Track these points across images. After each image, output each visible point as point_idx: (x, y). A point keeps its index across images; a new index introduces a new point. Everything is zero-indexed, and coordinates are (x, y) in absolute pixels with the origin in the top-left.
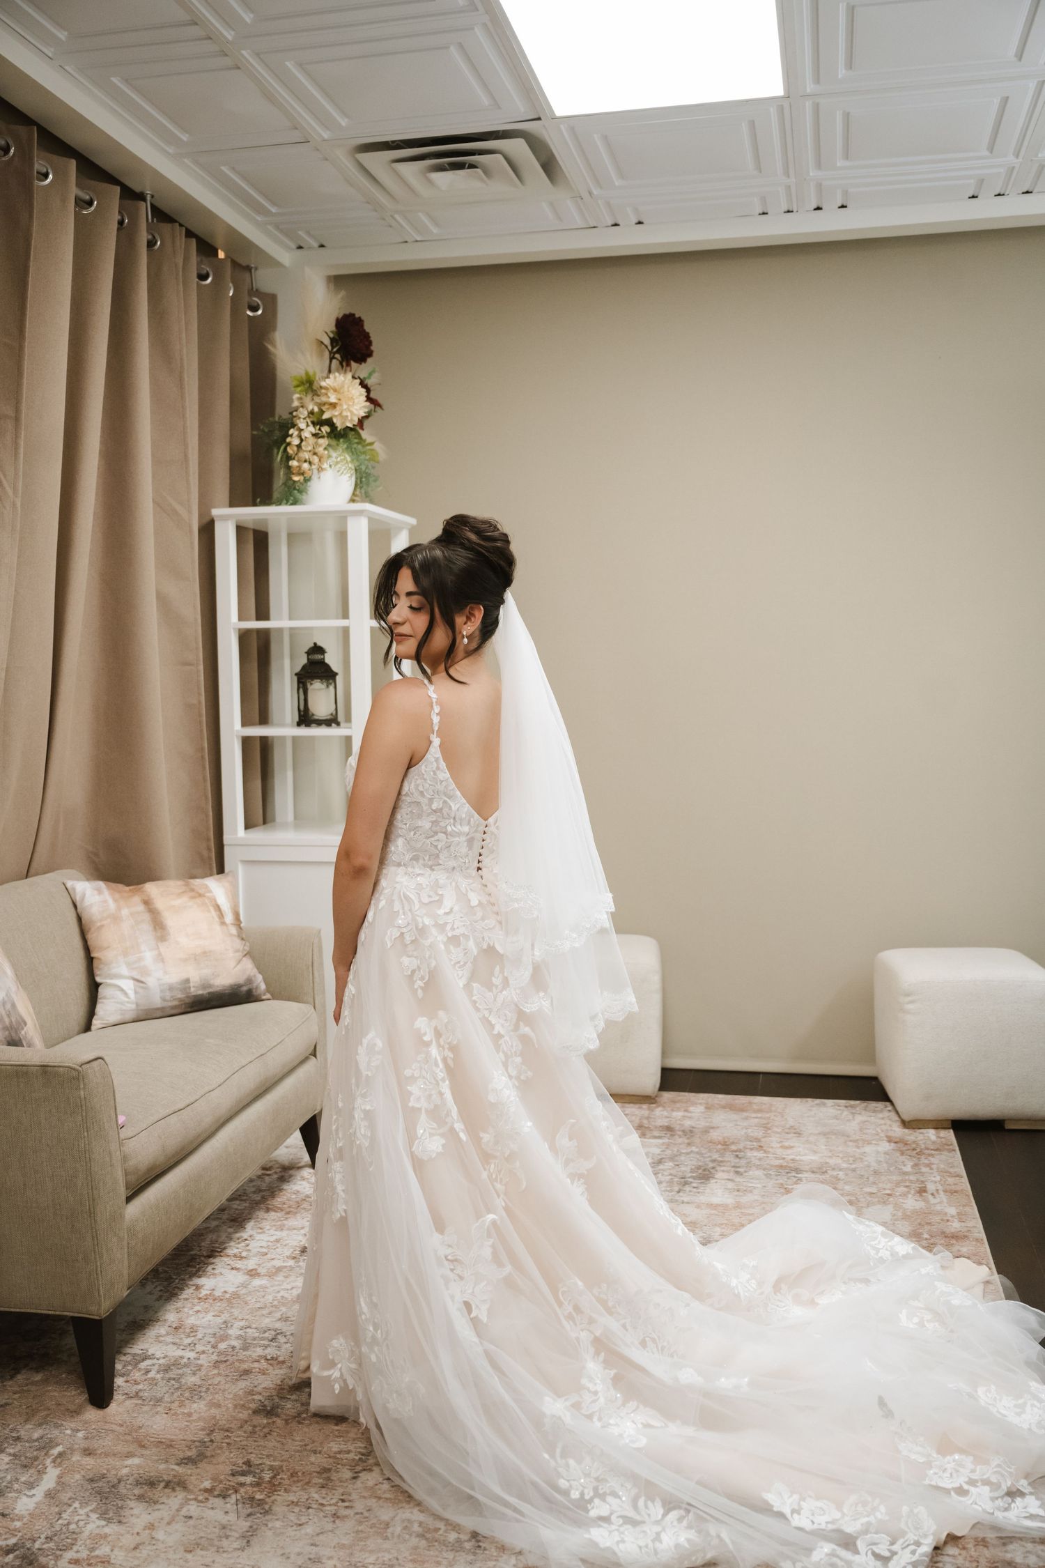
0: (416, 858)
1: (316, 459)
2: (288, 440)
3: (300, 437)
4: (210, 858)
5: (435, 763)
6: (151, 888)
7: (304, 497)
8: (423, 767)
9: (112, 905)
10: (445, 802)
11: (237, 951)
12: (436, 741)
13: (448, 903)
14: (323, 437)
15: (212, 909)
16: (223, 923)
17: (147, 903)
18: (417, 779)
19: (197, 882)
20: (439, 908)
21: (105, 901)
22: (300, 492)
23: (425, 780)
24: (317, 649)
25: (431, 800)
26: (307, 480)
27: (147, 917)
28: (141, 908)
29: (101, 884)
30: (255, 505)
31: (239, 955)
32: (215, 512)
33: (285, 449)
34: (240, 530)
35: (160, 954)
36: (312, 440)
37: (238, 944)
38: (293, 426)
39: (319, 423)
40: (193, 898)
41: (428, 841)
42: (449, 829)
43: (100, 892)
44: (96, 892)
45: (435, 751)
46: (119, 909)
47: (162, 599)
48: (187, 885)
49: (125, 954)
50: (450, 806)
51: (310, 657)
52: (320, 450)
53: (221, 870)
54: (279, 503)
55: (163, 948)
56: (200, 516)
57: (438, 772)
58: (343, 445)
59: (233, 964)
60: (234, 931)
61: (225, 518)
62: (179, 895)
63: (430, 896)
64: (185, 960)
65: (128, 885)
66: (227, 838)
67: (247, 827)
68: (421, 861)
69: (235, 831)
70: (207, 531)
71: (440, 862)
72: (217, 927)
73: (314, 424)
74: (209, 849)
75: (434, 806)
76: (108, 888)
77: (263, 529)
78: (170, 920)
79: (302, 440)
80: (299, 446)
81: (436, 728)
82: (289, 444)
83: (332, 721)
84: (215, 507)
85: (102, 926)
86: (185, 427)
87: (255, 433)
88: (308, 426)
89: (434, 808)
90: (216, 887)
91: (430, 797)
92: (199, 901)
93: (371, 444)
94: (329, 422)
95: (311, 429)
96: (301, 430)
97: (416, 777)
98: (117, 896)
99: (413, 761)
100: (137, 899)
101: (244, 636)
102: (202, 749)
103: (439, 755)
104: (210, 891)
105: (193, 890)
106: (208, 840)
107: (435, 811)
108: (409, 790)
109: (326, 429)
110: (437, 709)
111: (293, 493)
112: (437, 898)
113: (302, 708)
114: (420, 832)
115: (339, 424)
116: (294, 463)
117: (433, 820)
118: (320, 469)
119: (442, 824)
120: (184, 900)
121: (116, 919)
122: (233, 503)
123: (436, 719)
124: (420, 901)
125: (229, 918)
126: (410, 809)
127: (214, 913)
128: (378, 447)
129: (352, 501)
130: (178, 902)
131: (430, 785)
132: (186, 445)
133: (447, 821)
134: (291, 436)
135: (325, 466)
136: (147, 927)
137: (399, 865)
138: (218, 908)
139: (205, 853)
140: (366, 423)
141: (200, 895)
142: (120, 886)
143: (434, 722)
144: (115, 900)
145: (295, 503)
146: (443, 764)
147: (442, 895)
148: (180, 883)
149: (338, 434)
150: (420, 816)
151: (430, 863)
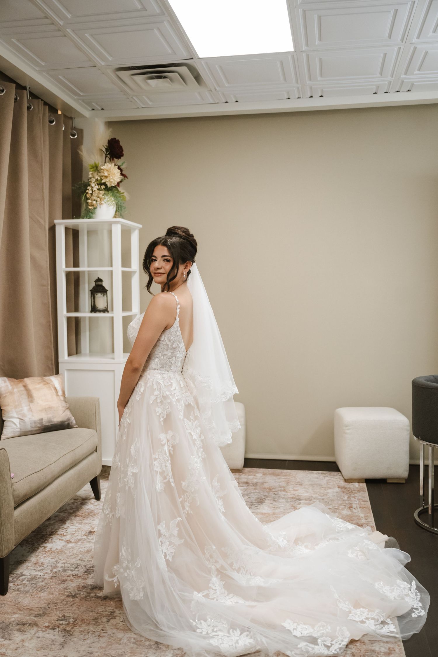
0: (163, 367)
1: (99, 200)
2: (87, 191)
3: (92, 190)
4: (53, 368)
5: (176, 328)
6: (27, 380)
7: (94, 215)
8: (172, 330)
9: (10, 387)
10: (178, 344)
11: (64, 407)
12: (178, 319)
13: (174, 386)
14: (102, 190)
15: (53, 389)
16: (58, 395)
17: (25, 386)
18: (169, 335)
19: (47, 378)
21: (7, 386)
22: (92, 213)
23: (172, 335)
24: (99, 280)
25: (173, 344)
26: (95, 208)
27: (25, 392)
28: (23, 388)
29: (6, 378)
30: (73, 218)
31: (64, 408)
32: (56, 221)
33: (86, 195)
34: (67, 229)
35: (30, 408)
36: (97, 191)
37: (64, 404)
38: (89, 185)
39: (100, 184)
40: (45, 384)
41: (169, 360)
42: (177, 355)
43: (5, 382)
44: (3, 382)
45: (177, 324)
46: (13, 389)
47: (33, 259)
48: (42, 379)
49: (16, 407)
50: (179, 346)
51: (96, 283)
52: (101, 196)
53: (57, 373)
54: (83, 218)
55: (32, 405)
56: (49, 223)
57: (177, 332)
58: (110, 194)
59: (61, 412)
60: (62, 398)
61: (60, 224)
62: (39, 383)
63: (168, 383)
64: (41, 411)
65: (17, 379)
66: (60, 360)
67: (69, 355)
68: (165, 368)
69: (64, 357)
70: (52, 229)
71: (172, 369)
72: (55, 397)
73: (98, 184)
74: (52, 364)
75: (174, 346)
76: (9, 380)
77: (77, 229)
78: (35, 394)
79: (93, 191)
80: (92, 194)
81: (178, 314)
82: (87, 193)
83: (105, 310)
84: (56, 219)
85: (6, 396)
86: (43, 185)
87: (73, 188)
88: (95, 185)
89: (174, 347)
90: (55, 380)
91: (173, 342)
92: (47, 386)
93: (123, 193)
94: (105, 184)
95: (97, 187)
96: (92, 187)
97: (168, 334)
98: (12, 383)
99: (168, 327)
100: (21, 385)
101: (68, 275)
102: (49, 322)
103: (178, 325)
104: (52, 382)
105: (45, 381)
106: (52, 360)
107: (174, 348)
108: (164, 339)
109: (103, 187)
110: (179, 306)
111: (89, 214)
112: (170, 383)
113: (93, 305)
114: (166, 356)
115: (109, 185)
116: (89, 201)
117: (172, 351)
118: (101, 204)
119: (175, 353)
120: (41, 385)
121: (12, 393)
122: (63, 218)
123: (178, 310)
124: (164, 385)
125: (60, 393)
126: (163, 347)
127: (54, 391)
128: (125, 195)
129: (115, 217)
130: (38, 386)
131: (174, 337)
132: (43, 193)
133: (177, 352)
134: (88, 189)
135: (103, 202)
136: (25, 396)
137: (155, 369)
138: (55, 389)
139: (50, 366)
140: (120, 184)
141: (48, 383)
142: (14, 379)
143: (178, 312)
144: (11, 385)
145: (90, 218)
146: (179, 329)
147: (172, 382)
148: (39, 378)
149: (108, 189)
150: (167, 350)
151: (168, 369)
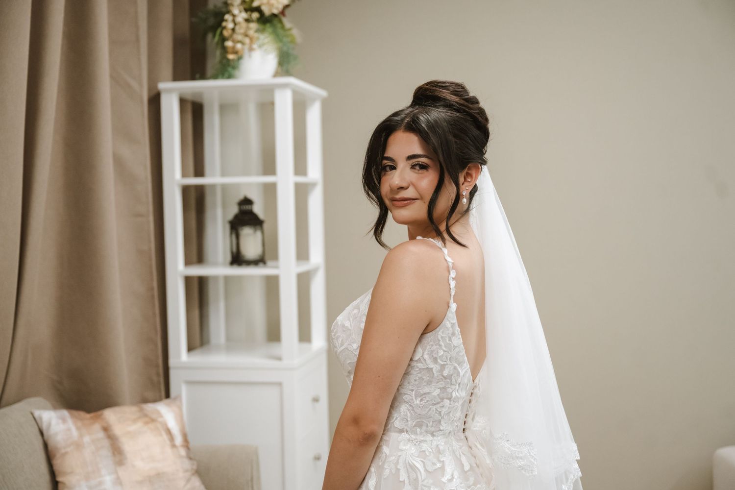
0: (419, 425)
1: (247, 40)
2: (224, 24)
3: (234, 21)
4: (159, 383)
5: (451, 329)
6: (110, 415)
7: (237, 72)
8: (440, 333)
9: (75, 433)
10: (455, 368)
11: (186, 471)
12: (453, 306)
13: (449, 469)
14: (253, 21)
15: (164, 433)
16: (174, 446)
17: (106, 429)
18: (432, 345)
19: (150, 407)
20: (443, 475)
21: (69, 430)
22: (234, 68)
23: (440, 346)
24: (247, 201)
25: (443, 367)
26: (240, 58)
27: (106, 443)
28: (101, 435)
29: (65, 413)
30: (193, 78)
31: (188, 474)
32: (162, 86)
33: (221, 33)
34: (183, 101)
35: (118, 478)
36: (244, 24)
37: (187, 464)
38: (228, 12)
39: (250, 9)
40: (146, 423)
41: (434, 408)
42: (454, 395)
43: (64, 420)
44: (60, 421)
45: (451, 319)
46: (81, 436)
47: (118, 162)
48: (141, 410)
49: (87, 478)
50: (459, 372)
51: (242, 207)
52: (251, 33)
53: (168, 396)
54: (215, 77)
55: (121, 472)
56: (150, 89)
57: (453, 338)
58: (269, 28)
59: (182, 483)
60: (183, 452)
61: (170, 91)
62: (135, 421)
63: (434, 464)
64: (141, 483)
65: (88, 411)
66: (172, 362)
67: (189, 350)
68: (424, 428)
69: (179, 355)
70: (155, 101)
71: (441, 428)
72: (168, 450)
73: (246, 10)
74: (158, 374)
75: (445, 373)
76: (72, 416)
77: (199, 101)
78: (128, 446)
79: (235, 25)
80: (233, 30)
81: (453, 293)
82: (225, 28)
83: (260, 261)
84: (161, 81)
85: (66, 453)
86: (136, 12)
87: (194, 20)
88: (240, 12)
89: (445, 375)
90: (166, 412)
91: (442, 363)
92: (151, 426)
93: (290, 29)
94: (258, 9)
95: (244, 15)
96: (234, 16)
97: (431, 343)
98: (79, 424)
99: (430, 327)
100: (97, 427)
101: (187, 192)
102: (152, 289)
103: (455, 321)
104: (161, 416)
105: (146, 416)
106: (157, 366)
107: (445, 378)
108: (422, 356)
109: (255, 15)
110: (453, 274)
111: (226, 69)
112: (439, 465)
113: (235, 249)
114: (427, 399)
115: (267, 11)
116: (229, 44)
117: (441, 386)
118: (251, 49)
119: (449, 390)
120: (138, 426)
121: (79, 446)
122: (177, 77)
123: (453, 284)
124: (426, 470)
125: (179, 440)
126: (419, 375)
127: (165, 437)
128: (295, 32)
129: (277, 75)
130: (133, 428)
131: (444, 351)
132: (137, 27)
133: (453, 387)
134: (226, 21)
135: (255, 46)
136: (106, 452)
137: (401, 431)
138: (169, 432)
139: (155, 378)
140: (287, 12)
141: (153, 420)
142: (82, 414)
143: (451, 287)
144: (78, 429)
145: (230, 77)
146: (457, 329)
147: (443, 461)
148: (134, 409)
149: (266, 20)
150: (429, 383)
151: (433, 429)
